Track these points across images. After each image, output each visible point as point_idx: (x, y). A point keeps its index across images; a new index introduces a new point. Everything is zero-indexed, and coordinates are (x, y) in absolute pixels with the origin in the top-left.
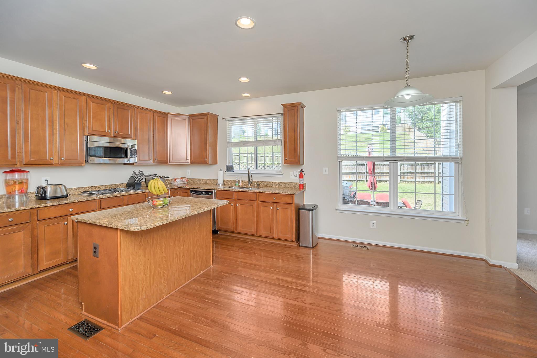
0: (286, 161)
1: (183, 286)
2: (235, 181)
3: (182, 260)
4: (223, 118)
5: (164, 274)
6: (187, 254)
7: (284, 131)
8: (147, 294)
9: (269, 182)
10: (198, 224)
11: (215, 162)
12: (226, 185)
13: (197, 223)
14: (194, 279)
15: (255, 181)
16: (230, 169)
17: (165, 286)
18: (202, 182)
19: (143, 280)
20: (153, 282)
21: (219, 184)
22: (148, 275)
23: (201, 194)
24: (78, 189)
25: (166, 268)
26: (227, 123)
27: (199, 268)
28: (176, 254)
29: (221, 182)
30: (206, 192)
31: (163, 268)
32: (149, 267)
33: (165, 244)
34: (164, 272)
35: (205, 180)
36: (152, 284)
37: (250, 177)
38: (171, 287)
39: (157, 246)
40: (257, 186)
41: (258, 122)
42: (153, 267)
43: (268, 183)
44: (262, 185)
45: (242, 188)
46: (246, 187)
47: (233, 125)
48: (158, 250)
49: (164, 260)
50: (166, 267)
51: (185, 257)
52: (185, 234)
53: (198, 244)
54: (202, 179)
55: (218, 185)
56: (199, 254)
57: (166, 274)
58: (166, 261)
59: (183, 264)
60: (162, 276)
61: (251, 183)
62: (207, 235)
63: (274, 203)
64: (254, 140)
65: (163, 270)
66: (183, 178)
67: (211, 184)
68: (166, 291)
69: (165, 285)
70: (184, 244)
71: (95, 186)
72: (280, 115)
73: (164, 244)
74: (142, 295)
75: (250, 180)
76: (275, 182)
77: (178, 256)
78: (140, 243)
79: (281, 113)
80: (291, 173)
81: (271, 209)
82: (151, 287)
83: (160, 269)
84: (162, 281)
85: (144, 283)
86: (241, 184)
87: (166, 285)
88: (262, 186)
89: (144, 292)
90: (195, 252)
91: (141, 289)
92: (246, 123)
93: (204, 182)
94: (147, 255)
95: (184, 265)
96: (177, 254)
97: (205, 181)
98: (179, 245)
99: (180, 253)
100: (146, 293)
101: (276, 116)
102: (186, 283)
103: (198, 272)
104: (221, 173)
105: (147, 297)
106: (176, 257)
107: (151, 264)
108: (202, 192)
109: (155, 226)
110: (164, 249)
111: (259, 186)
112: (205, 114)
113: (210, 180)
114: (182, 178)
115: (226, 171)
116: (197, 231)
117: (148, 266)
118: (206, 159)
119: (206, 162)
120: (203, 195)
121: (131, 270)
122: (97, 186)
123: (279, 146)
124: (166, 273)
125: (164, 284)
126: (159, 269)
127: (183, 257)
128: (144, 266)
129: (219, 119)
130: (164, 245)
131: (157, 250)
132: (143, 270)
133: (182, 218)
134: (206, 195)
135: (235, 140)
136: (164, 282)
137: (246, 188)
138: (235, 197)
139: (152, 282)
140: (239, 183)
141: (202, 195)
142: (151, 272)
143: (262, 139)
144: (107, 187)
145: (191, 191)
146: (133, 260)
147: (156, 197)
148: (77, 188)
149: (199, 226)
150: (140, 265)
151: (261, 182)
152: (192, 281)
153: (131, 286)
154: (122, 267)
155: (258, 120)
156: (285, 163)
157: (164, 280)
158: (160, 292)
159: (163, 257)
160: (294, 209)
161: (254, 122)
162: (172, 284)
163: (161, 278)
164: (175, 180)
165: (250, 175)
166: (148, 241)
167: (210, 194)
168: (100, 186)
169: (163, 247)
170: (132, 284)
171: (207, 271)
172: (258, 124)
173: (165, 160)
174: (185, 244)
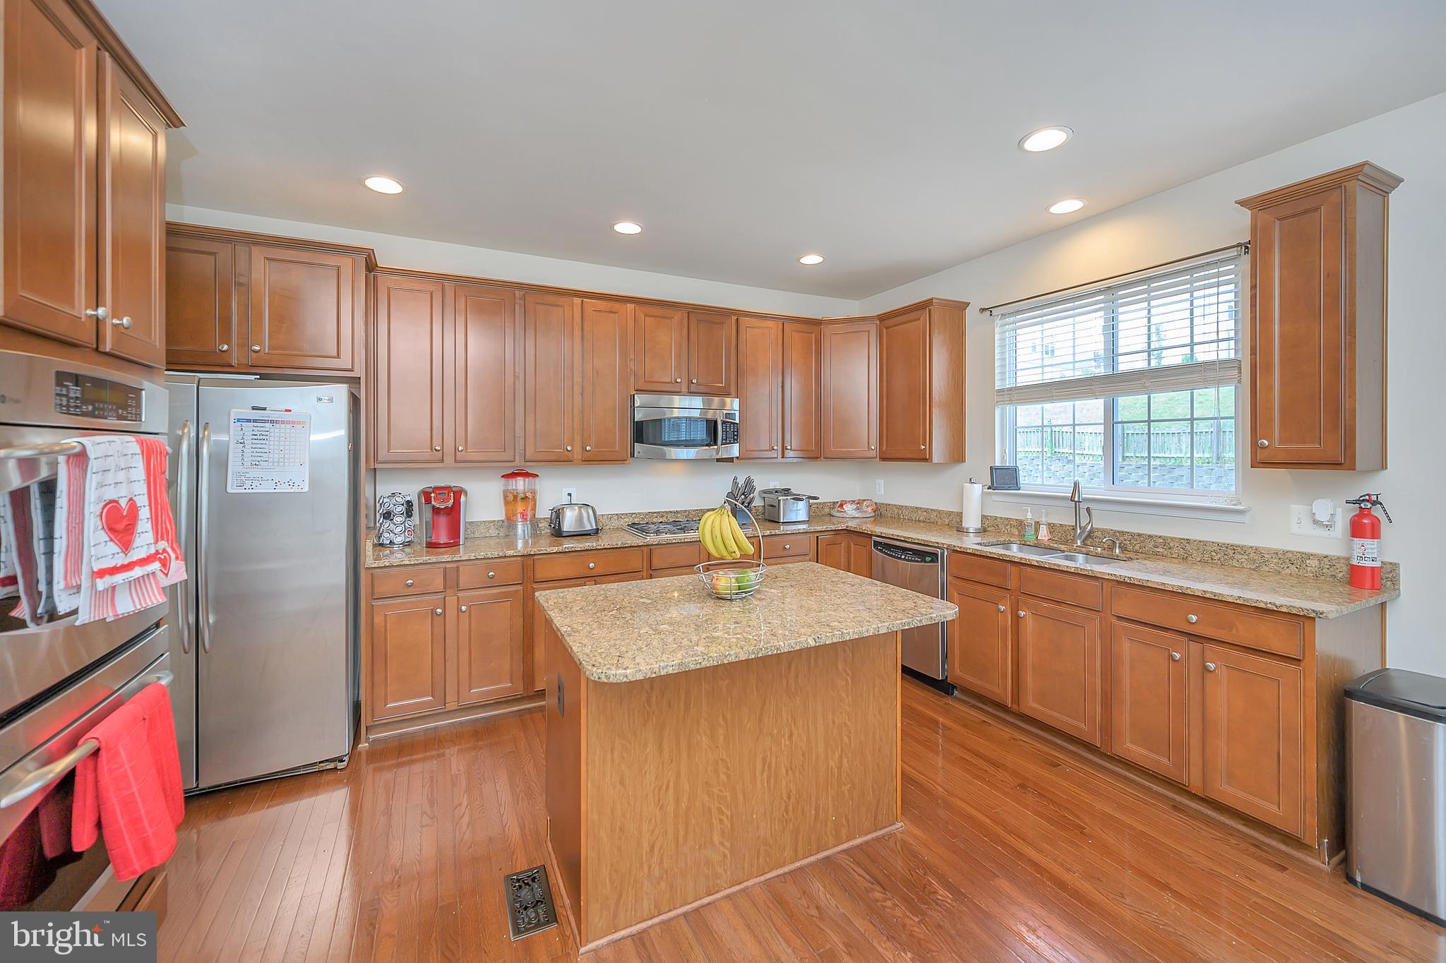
0: (1261, 456)
1: (786, 869)
2: (1021, 524)
3: (784, 782)
4: (983, 310)
5: (721, 817)
6: (802, 766)
7: (1253, 318)
8: (665, 865)
9: (1173, 539)
10: (846, 672)
11: (957, 455)
12: (989, 533)
13: (841, 669)
14: (828, 858)
15: (1103, 531)
16: (1004, 478)
17: (725, 856)
18: (914, 516)
19: (653, 821)
20: (687, 832)
21: (967, 529)
22: (671, 808)
23: (903, 557)
24: (623, 517)
25: (729, 798)
26: (998, 322)
27: (847, 820)
28: (764, 759)
29: (972, 521)
30: (916, 552)
31: (718, 795)
32: (671, 785)
33: (725, 719)
34: (721, 812)
35: (926, 510)
36: (681, 839)
37: (1084, 513)
38: (746, 865)
39: (698, 723)
40: (1111, 548)
41: (1120, 301)
42: (686, 787)
43: (1166, 542)
44: (1137, 547)
45: (1049, 549)
46: (1063, 547)
47: (1020, 328)
48: (704, 737)
49: (723, 773)
50: (728, 794)
51: (797, 775)
52: (798, 698)
53: (846, 739)
54: (916, 508)
55: (961, 530)
56: (848, 774)
57: (727, 818)
58: (728, 776)
59: (789, 798)
60: (714, 821)
61: (1089, 536)
62: (880, 712)
63: (1192, 638)
64: (1101, 371)
65: (720, 804)
66: (865, 500)
67: (943, 525)
68: (729, 873)
69: (724, 852)
70: (791, 731)
71: (655, 513)
72: (1234, 252)
73: (723, 719)
74: (650, 868)
75: (1083, 525)
76: (1205, 543)
77: (770, 767)
78: (646, 704)
79: (1239, 245)
80: (1292, 506)
81: (1174, 661)
82: (677, 846)
83: (709, 796)
84: (716, 839)
85: (657, 832)
86: (1044, 534)
87: (727, 852)
88: (1137, 552)
89: (655, 859)
90: (831, 763)
91: (646, 846)
92: (1072, 312)
93: (921, 518)
94: (666, 747)
95: (793, 800)
96: (768, 761)
97: (925, 513)
98: (775, 731)
99: (776, 758)
100: (661, 862)
101: (1208, 264)
102: (798, 864)
103: (844, 836)
104: (975, 492)
105: (665, 876)
106: (763, 771)
107: (678, 775)
108: (904, 550)
109: (654, 675)
110: (722, 738)
111: (1124, 549)
112: (925, 305)
113: (939, 512)
114: (860, 502)
115: (989, 488)
116: (844, 695)
117: (669, 782)
118: (923, 447)
119: (923, 457)
120: (908, 560)
121: (618, 784)
122: (659, 512)
123: (1228, 392)
124: (729, 813)
125: (722, 849)
126: (706, 797)
127: (790, 772)
128: (656, 778)
129: (971, 315)
130: (722, 722)
131: (699, 738)
132: (654, 790)
133: (753, 656)
134: (918, 561)
135: (1025, 379)
136: (722, 844)
137: (1063, 551)
138: (1012, 583)
139: (682, 833)
140: (1037, 531)
141: (904, 559)
142: (677, 801)
143: (1139, 363)
144: (679, 515)
145: (877, 544)
146: (625, 755)
147: (715, 564)
148: (622, 514)
149: (849, 678)
150: (645, 773)
151: (1132, 535)
152: (819, 860)
153: (617, 830)
154: (590, 769)
155: (1120, 293)
156: (1261, 459)
157: (723, 838)
158: (706, 871)
159: (720, 761)
160: (1312, 685)
161: (1103, 305)
162: (747, 855)
163: (711, 825)
164: (841, 506)
165: (1084, 506)
166: (672, 704)
167: (928, 559)
168: (666, 512)
169: (721, 731)
170: (618, 824)
171: (877, 839)
172: (1120, 310)
173: (813, 450)
174: (795, 732)
